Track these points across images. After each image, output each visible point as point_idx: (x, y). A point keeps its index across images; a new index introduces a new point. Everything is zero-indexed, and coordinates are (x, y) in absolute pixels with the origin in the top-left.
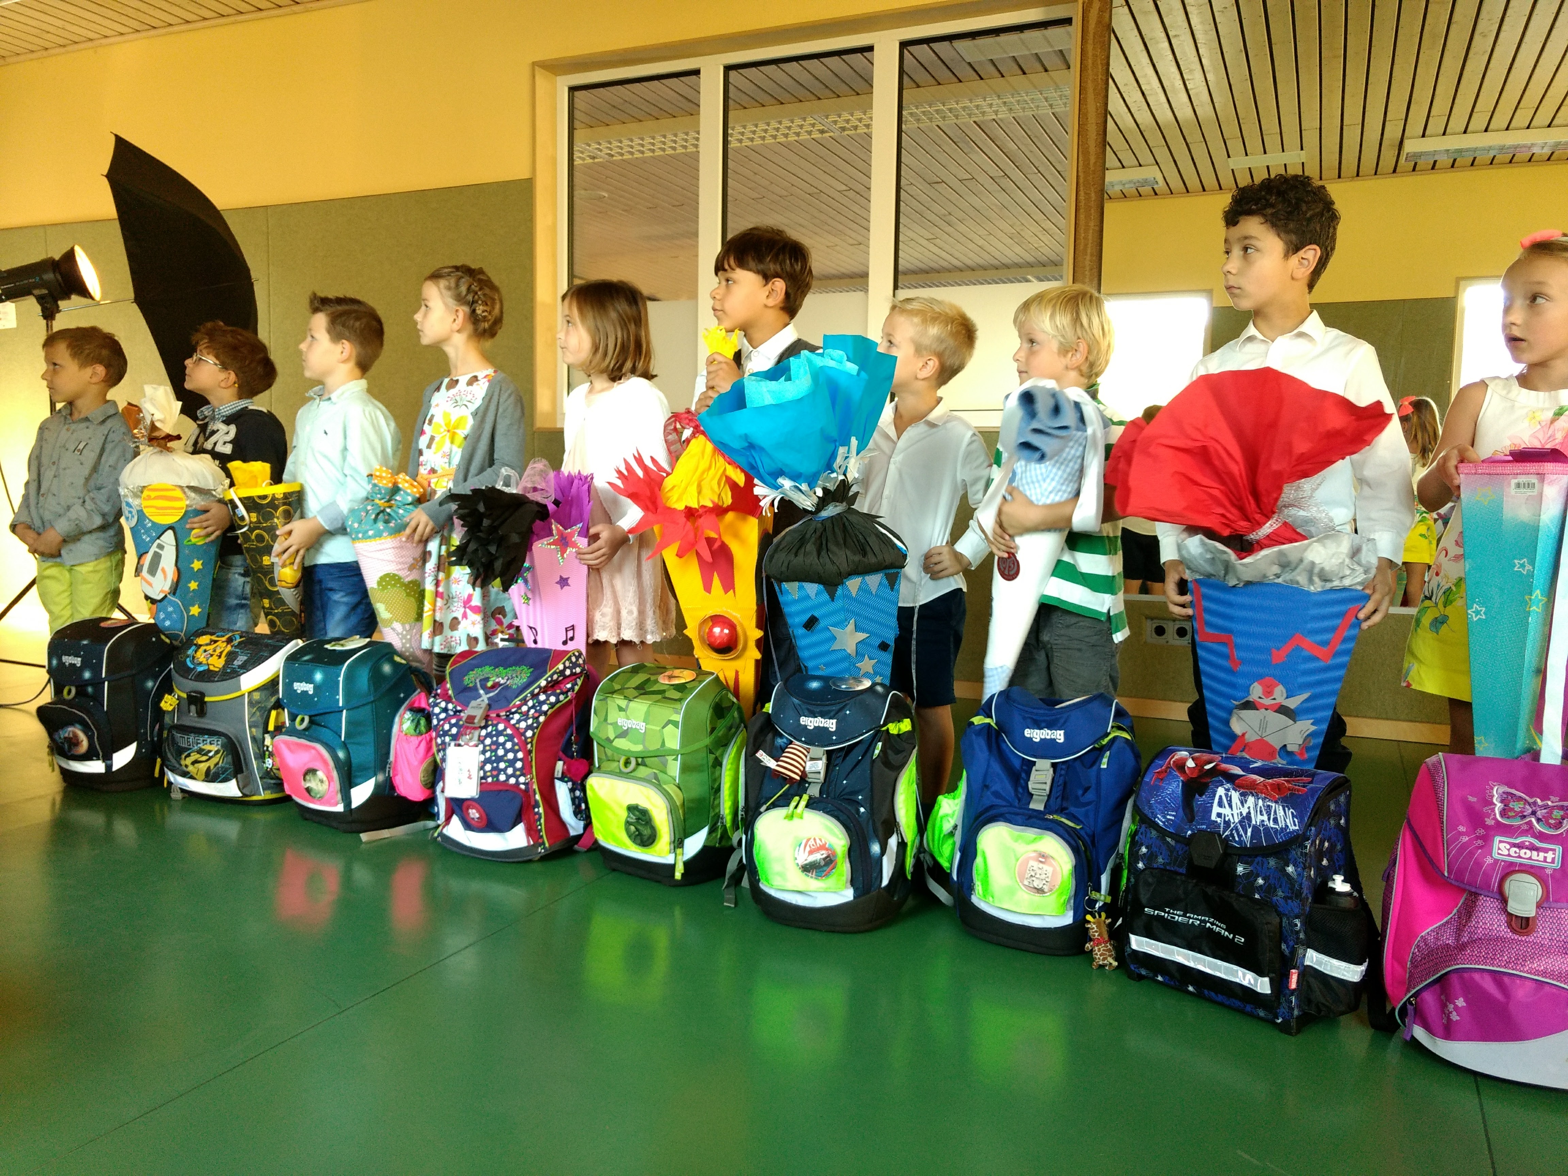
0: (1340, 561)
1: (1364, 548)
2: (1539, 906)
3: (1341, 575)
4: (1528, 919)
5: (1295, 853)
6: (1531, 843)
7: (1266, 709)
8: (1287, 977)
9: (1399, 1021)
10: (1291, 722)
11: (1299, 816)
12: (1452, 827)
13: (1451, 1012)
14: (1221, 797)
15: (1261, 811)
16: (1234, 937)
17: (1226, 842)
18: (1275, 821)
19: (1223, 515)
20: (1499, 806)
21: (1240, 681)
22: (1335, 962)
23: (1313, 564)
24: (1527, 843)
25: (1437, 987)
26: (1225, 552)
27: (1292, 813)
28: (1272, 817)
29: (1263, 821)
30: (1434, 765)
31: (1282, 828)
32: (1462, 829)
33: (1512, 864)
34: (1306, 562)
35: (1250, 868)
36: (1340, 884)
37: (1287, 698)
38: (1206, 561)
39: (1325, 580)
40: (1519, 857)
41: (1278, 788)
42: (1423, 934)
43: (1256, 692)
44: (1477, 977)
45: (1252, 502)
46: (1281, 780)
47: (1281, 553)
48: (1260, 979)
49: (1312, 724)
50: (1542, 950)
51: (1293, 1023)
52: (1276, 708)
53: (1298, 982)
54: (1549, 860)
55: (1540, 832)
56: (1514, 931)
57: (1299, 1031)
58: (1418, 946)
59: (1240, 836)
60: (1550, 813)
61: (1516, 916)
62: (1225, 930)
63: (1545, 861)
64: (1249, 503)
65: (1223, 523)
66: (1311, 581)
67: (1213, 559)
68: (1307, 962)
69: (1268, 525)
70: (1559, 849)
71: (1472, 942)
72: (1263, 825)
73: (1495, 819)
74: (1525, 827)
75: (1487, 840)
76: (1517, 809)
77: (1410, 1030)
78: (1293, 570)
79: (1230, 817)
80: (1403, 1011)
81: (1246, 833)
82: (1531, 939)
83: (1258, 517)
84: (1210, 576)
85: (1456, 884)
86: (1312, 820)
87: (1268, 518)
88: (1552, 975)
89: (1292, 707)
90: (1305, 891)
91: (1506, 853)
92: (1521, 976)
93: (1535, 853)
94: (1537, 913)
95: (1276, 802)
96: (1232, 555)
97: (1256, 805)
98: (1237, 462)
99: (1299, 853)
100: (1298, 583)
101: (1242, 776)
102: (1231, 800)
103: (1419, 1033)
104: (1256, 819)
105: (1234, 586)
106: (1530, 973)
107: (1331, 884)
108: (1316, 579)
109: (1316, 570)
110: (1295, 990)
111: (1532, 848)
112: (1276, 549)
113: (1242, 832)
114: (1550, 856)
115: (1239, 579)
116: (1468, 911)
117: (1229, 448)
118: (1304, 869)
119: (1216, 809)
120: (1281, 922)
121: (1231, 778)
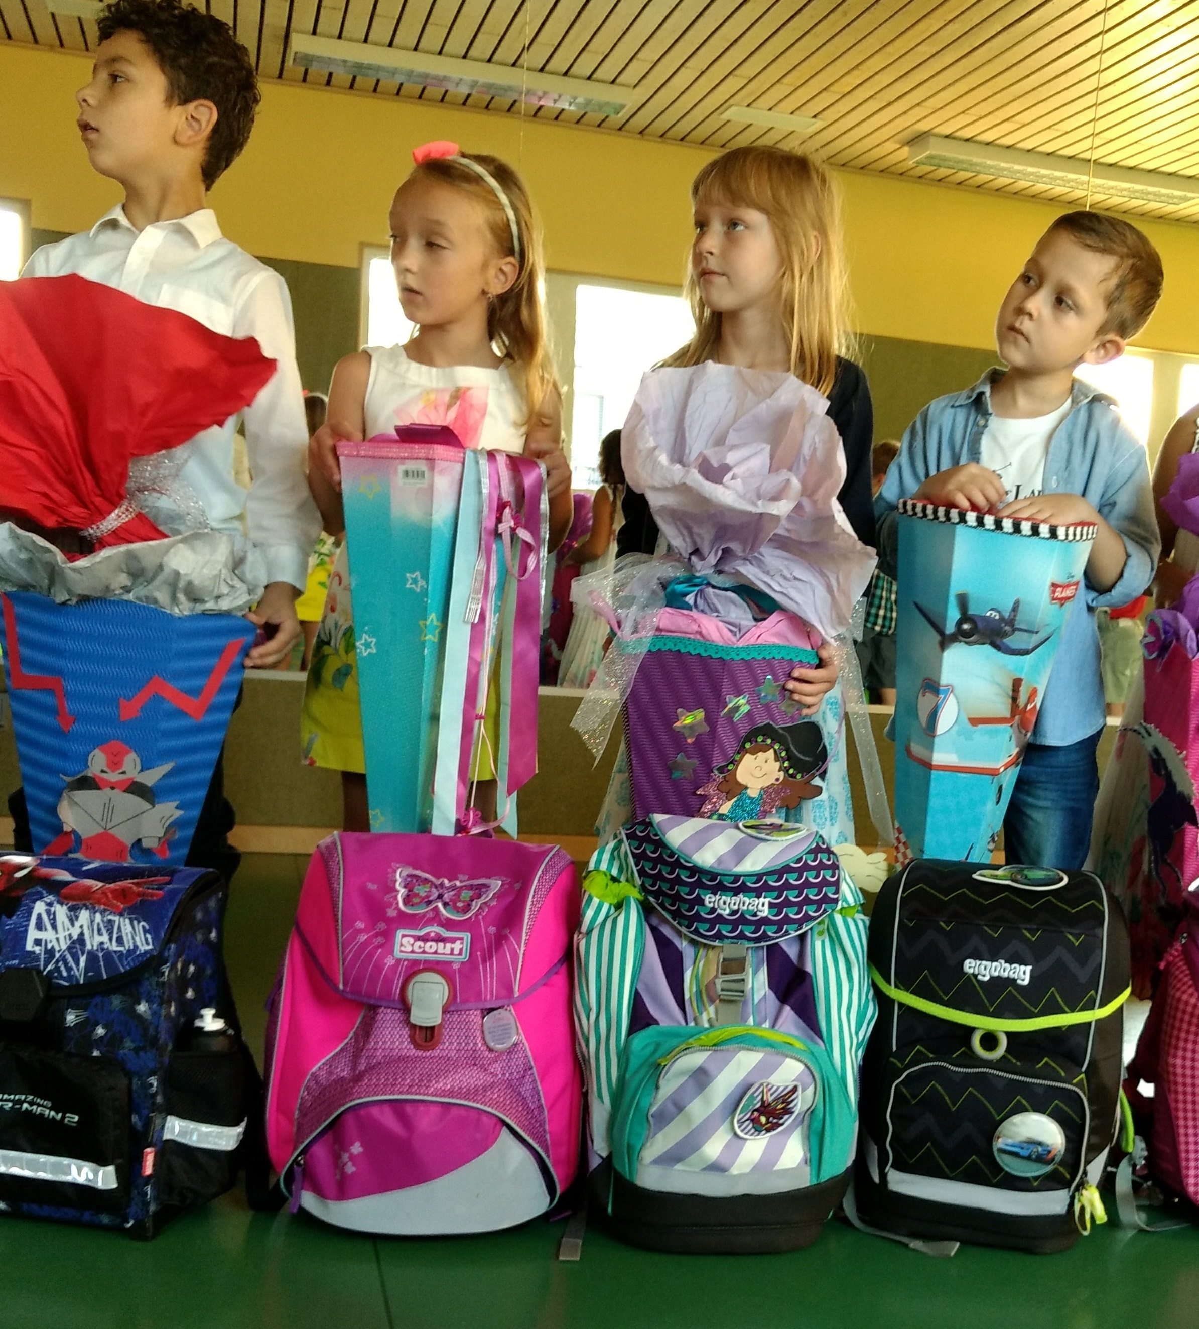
0: (216, 572)
1: (250, 558)
2: (445, 1011)
3: (215, 593)
4: (432, 1028)
5: (149, 984)
6: (437, 934)
7: (113, 788)
8: (139, 1160)
9: (284, 1190)
10: (147, 806)
11: (153, 930)
12: (349, 923)
13: (345, 1164)
14: (39, 916)
15: (99, 930)
16: (63, 1117)
17: (48, 980)
18: (120, 941)
19: (45, 495)
20: (402, 891)
21: (75, 747)
22: (205, 1128)
23: (177, 574)
24: (432, 935)
25: (329, 1136)
26: (48, 551)
27: (143, 927)
28: (115, 936)
29: (102, 943)
30: (327, 847)
31: (129, 951)
32: (360, 925)
33: (415, 962)
34: (166, 571)
35: (85, 1014)
36: (210, 1021)
37: (142, 770)
38: (20, 562)
39: (196, 600)
40: (424, 952)
41: (123, 894)
42: (314, 1070)
43: (97, 762)
44: (375, 1111)
45: (88, 476)
46: (128, 883)
47: (130, 555)
48: (102, 1171)
49: (177, 808)
50: (449, 1065)
51: (149, 1223)
52: (126, 786)
53: (154, 1165)
54: (456, 952)
55: (448, 919)
56: (417, 1046)
57: (155, 1235)
58: (307, 1088)
59: (69, 969)
60: (458, 895)
61: (421, 1027)
62: (51, 1109)
63: (452, 953)
64: (84, 479)
65: (45, 507)
66: (174, 599)
67: (30, 561)
68: (167, 1136)
69: (113, 515)
70: (467, 936)
71: (370, 1069)
72: (103, 950)
73: (398, 908)
74: (431, 915)
75: (388, 936)
76: (423, 894)
77: (299, 1197)
78: (149, 582)
79: (55, 943)
80: (290, 1177)
81: (77, 964)
82: (436, 1053)
83: (98, 500)
84: (25, 587)
85: (353, 997)
86: (172, 934)
87: (115, 505)
88: (458, 1094)
89: (150, 783)
90: (163, 1037)
91: (410, 949)
92: (423, 1101)
93: (441, 945)
94: (443, 1019)
95: (121, 914)
96: (59, 556)
97: (92, 921)
98: (61, 413)
99: (154, 983)
100: (155, 601)
101: (73, 882)
102: (54, 919)
103: (309, 1201)
104: (93, 942)
105: (64, 604)
106: (436, 1095)
107: (198, 1023)
108: (181, 597)
109: (181, 584)
110: (150, 1176)
111: (439, 939)
112: (123, 548)
113: (71, 963)
114: (457, 946)
115: (69, 592)
116: (366, 1031)
117: (47, 389)
118: (160, 1004)
119: (33, 934)
120: (130, 1084)
121: (56, 888)
